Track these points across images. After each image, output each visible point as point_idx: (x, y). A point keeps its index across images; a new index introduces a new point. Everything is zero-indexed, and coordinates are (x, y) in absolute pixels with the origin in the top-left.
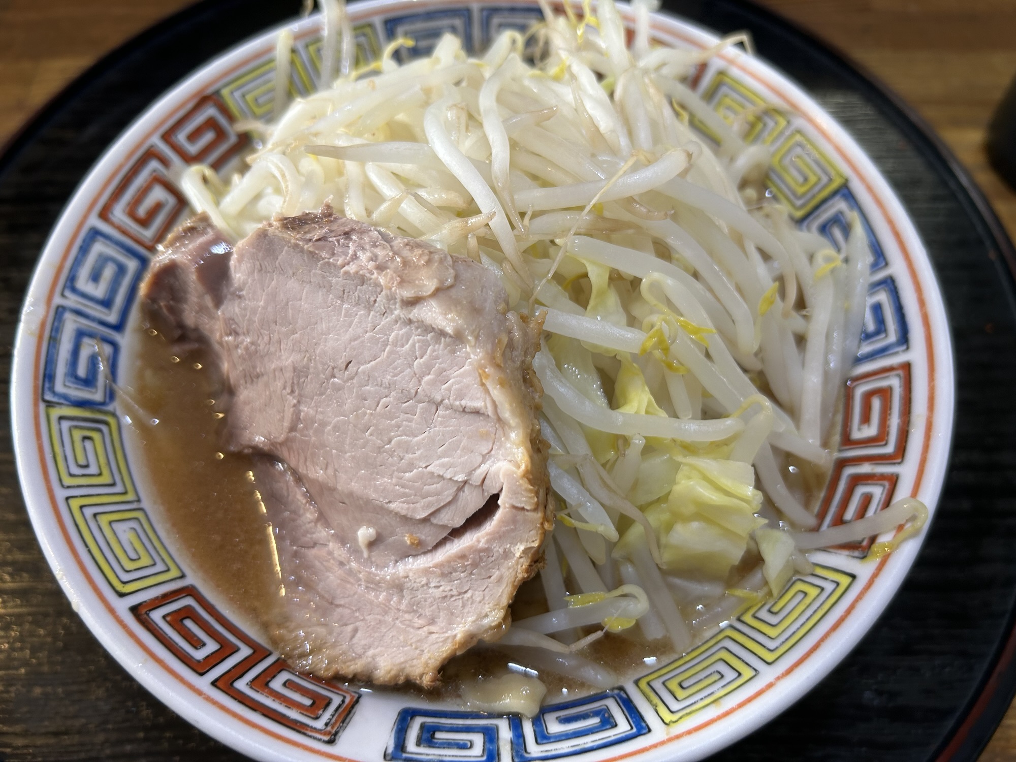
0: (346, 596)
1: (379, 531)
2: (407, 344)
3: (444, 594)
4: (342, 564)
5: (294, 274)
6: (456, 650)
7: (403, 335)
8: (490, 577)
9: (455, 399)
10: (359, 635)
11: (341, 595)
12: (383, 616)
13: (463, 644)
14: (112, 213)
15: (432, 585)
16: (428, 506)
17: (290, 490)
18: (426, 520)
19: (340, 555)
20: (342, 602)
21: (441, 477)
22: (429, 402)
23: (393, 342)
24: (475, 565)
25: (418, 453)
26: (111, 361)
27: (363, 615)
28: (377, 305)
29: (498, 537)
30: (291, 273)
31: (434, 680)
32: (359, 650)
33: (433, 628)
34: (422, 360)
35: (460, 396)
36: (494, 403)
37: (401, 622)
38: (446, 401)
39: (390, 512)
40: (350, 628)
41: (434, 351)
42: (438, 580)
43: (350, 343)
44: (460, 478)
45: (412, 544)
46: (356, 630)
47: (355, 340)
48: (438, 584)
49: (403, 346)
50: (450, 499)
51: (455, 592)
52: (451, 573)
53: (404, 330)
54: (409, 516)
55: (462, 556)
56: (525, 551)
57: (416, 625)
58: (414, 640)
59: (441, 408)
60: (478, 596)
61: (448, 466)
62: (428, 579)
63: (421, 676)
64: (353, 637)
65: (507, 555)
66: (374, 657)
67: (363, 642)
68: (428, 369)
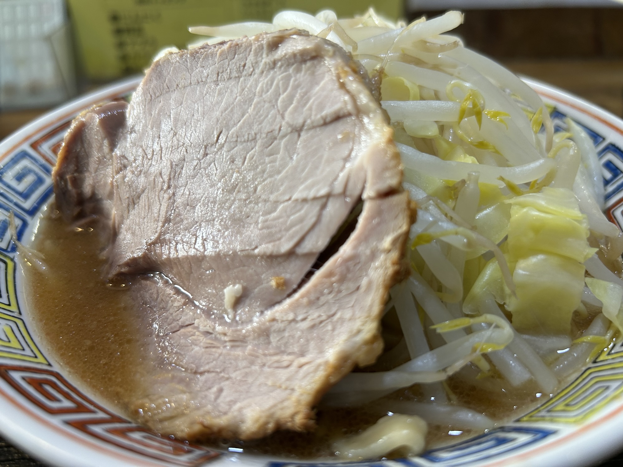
0: (211, 360)
1: (245, 284)
2: (271, 88)
3: (312, 323)
4: (207, 333)
5: (177, 85)
6: (328, 377)
7: (267, 82)
8: (358, 288)
9: (316, 115)
10: (224, 394)
11: (206, 362)
12: (249, 367)
13: (337, 368)
14: (41, 147)
15: (300, 318)
16: (292, 237)
18: (291, 254)
19: (205, 326)
20: (207, 367)
21: (305, 200)
22: (291, 132)
23: (259, 92)
24: (343, 279)
25: (282, 189)
26: (18, 229)
27: (228, 374)
28: (246, 68)
29: (365, 239)
30: (175, 86)
31: (308, 417)
32: (223, 407)
33: (303, 360)
34: (285, 94)
35: (321, 107)
36: (354, 99)
37: (269, 367)
38: (309, 121)
39: (255, 257)
40: (215, 389)
41: (295, 80)
42: (305, 311)
43: (222, 115)
44: (323, 192)
45: (278, 285)
46: (221, 390)
47: (225, 111)
48: (305, 315)
49: (268, 91)
50: (313, 220)
51: (324, 318)
52: (318, 299)
53: (269, 77)
54: (275, 253)
55: (330, 274)
56: (394, 242)
57: (285, 364)
58: (284, 378)
59: (303, 134)
60: (348, 314)
61: (309, 188)
62: (295, 314)
63: (293, 416)
64: (217, 397)
65: (373, 256)
66: (240, 410)
67: (228, 399)
68: (290, 99)
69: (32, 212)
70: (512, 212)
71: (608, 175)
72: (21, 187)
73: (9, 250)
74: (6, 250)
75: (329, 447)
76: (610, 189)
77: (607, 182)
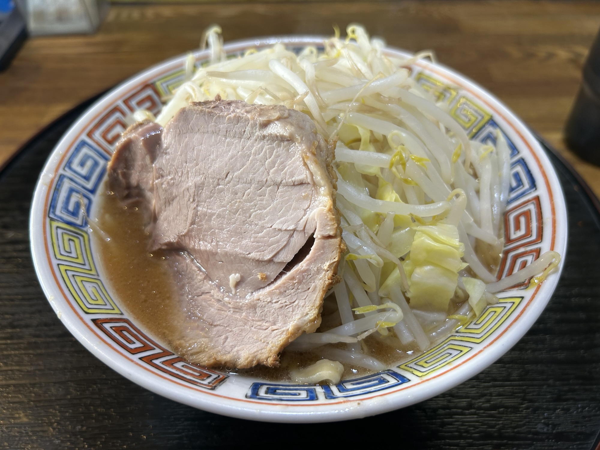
0: (221, 319)
1: (242, 274)
2: (262, 152)
3: (281, 305)
4: (219, 301)
5: (199, 130)
6: (288, 338)
7: (259, 148)
8: (309, 288)
9: (289, 179)
10: (228, 340)
11: (218, 319)
12: (244, 326)
13: (293, 334)
14: (94, 135)
15: (274, 301)
16: (272, 251)
17: (188, 266)
18: (271, 261)
19: (218, 296)
20: (218, 323)
21: (280, 230)
22: (273, 185)
23: (253, 153)
24: (300, 283)
25: (267, 219)
26: (87, 206)
27: (231, 328)
28: (245, 133)
29: (314, 261)
30: (197, 130)
31: (275, 360)
32: (228, 349)
33: (275, 327)
34: (270, 159)
35: (292, 175)
36: (312, 175)
37: (255, 328)
38: (284, 181)
39: (249, 259)
40: (223, 337)
41: (277, 152)
42: (277, 298)
43: (229, 161)
44: (291, 227)
45: (262, 278)
46: (226, 338)
47: (232, 158)
48: (278, 300)
49: (259, 154)
50: (285, 243)
51: (288, 303)
52: (285, 291)
53: (261, 144)
54: (260, 259)
55: (293, 278)
56: (330, 266)
57: (264, 327)
58: (263, 336)
59: (280, 187)
60: (302, 303)
61: (283, 223)
62: (272, 298)
63: (267, 359)
64: (224, 342)
65: (319, 271)
66: (238, 351)
67: (231, 344)
68: (273, 163)
69: (93, 191)
70: (415, 237)
71: (514, 184)
72: (84, 171)
73: (84, 225)
74: (81, 226)
75: (288, 373)
76: (513, 195)
77: (512, 190)
